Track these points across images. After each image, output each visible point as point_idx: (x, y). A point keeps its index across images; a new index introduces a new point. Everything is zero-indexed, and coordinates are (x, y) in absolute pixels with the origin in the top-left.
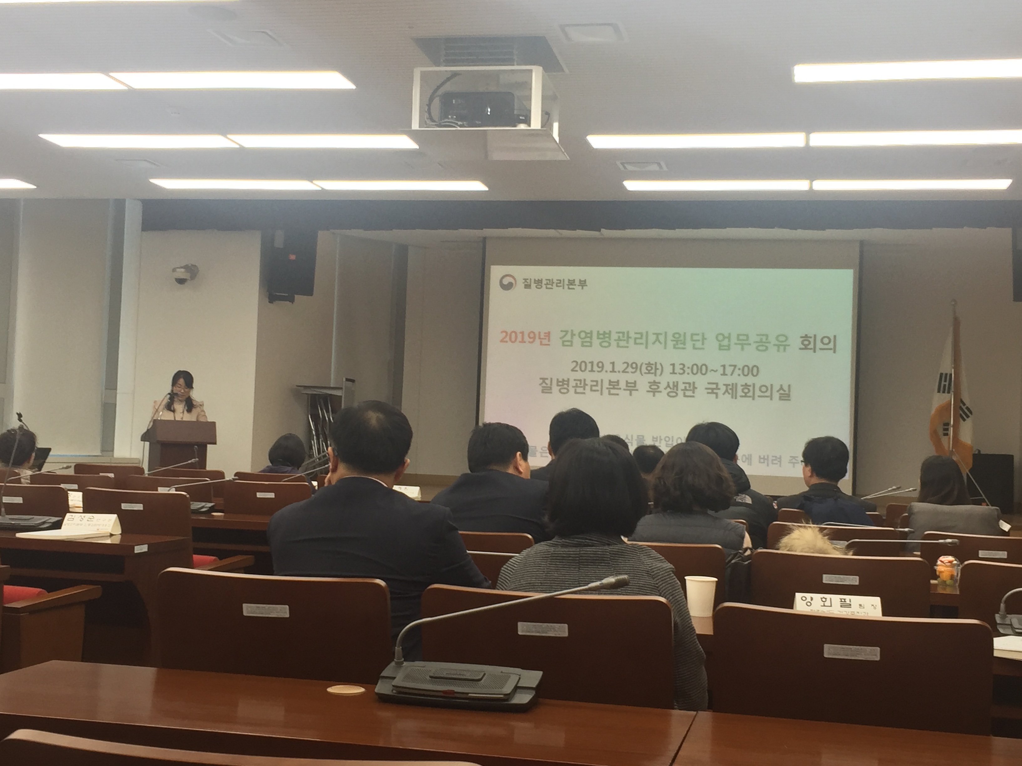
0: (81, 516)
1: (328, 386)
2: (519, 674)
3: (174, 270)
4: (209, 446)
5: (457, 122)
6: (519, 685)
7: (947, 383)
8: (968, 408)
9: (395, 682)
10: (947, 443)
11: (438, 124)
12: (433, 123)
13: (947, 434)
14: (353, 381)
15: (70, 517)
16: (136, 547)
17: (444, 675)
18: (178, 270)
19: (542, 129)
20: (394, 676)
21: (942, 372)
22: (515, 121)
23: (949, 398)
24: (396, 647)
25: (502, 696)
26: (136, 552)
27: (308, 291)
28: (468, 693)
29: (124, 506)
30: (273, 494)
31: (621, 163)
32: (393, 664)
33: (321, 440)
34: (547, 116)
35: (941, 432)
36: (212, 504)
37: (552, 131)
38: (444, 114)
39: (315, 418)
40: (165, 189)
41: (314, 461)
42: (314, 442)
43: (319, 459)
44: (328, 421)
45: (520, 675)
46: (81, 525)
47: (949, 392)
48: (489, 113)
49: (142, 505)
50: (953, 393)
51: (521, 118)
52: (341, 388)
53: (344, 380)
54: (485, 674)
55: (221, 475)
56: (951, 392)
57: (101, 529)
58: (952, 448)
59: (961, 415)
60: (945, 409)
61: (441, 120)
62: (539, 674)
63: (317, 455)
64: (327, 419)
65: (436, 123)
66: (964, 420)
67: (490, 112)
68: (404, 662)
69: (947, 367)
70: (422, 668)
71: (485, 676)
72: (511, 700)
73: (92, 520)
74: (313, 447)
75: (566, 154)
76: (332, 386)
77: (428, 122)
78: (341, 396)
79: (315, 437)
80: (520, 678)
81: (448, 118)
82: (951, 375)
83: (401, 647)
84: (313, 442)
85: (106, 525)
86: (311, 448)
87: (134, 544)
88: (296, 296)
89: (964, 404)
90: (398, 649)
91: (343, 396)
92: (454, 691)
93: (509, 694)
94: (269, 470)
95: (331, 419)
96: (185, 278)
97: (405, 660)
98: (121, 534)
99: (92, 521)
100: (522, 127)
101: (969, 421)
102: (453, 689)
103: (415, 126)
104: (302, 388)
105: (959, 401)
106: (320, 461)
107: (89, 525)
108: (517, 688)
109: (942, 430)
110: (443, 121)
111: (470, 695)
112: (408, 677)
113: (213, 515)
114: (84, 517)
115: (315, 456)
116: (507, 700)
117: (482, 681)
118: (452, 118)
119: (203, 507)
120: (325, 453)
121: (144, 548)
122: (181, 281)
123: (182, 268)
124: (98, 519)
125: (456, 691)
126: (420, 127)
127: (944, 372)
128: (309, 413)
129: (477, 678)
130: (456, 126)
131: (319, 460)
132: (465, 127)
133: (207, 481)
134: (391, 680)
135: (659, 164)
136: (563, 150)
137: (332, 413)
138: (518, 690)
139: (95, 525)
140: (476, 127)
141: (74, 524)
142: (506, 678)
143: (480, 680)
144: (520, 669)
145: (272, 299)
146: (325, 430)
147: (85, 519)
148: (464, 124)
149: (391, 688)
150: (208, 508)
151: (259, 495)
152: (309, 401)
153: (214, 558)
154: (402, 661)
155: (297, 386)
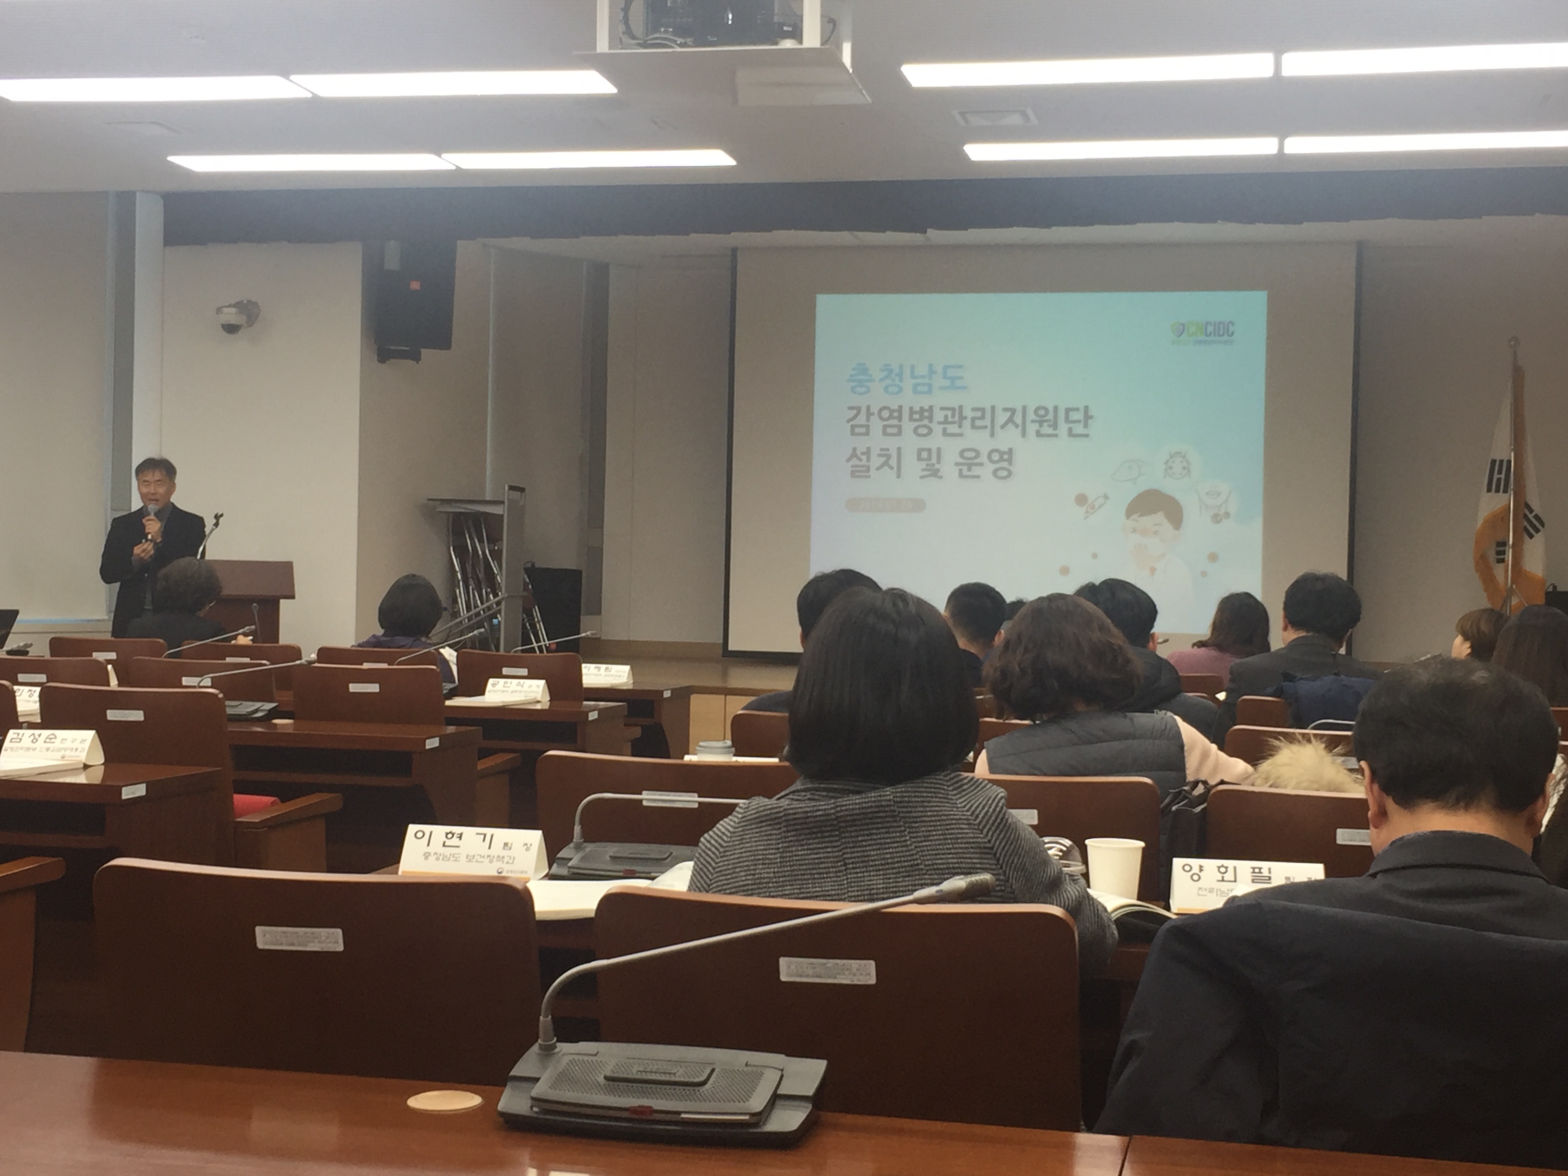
0: (33, 734)
1: (481, 499)
2: (781, 1068)
3: (219, 310)
4: (282, 601)
5: (675, 38)
6: (779, 1092)
7: (1503, 476)
8: (1537, 517)
9: (538, 1090)
10: (1502, 574)
11: (641, 42)
12: (635, 42)
13: (1502, 561)
14: (522, 490)
15: (15, 736)
16: (124, 789)
17: (633, 1074)
18: (225, 310)
19: (823, 47)
20: (537, 1076)
21: (1495, 458)
22: (775, 34)
23: (1506, 500)
24: (541, 1018)
25: (747, 1117)
26: (124, 797)
27: (443, 341)
28: (679, 1113)
29: (112, 715)
30: (377, 685)
31: (959, 113)
32: (535, 1048)
33: (471, 587)
34: (831, 25)
35: (1492, 556)
36: (273, 705)
37: (841, 53)
38: (653, 25)
39: (462, 552)
40: (194, 172)
41: (461, 622)
42: (460, 591)
43: (470, 619)
44: (481, 556)
45: (782, 1070)
46: (34, 749)
47: (1505, 491)
48: (730, 22)
49: (142, 712)
50: (1512, 492)
51: (785, 28)
52: (503, 502)
53: (507, 488)
54: (713, 1070)
55: (295, 652)
56: (1509, 490)
57: (68, 756)
58: (1512, 583)
59: (1525, 528)
60: (1498, 520)
61: (648, 36)
62: (818, 1067)
63: (465, 612)
64: (480, 553)
65: (639, 41)
66: (1531, 536)
67: (732, 20)
68: (558, 1044)
69: (1503, 450)
70: (590, 1058)
71: (714, 1075)
72: (764, 1124)
73: (52, 740)
74: (459, 600)
75: (865, 93)
76: (488, 498)
77: (626, 40)
78: (502, 516)
79: (461, 583)
80: (782, 1076)
81: (660, 32)
82: (1509, 462)
83: (550, 1017)
84: (458, 591)
85: (77, 749)
86: (455, 601)
87: (121, 784)
88: (423, 350)
89: (1531, 511)
90: (545, 1020)
91: (506, 516)
92: (650, 1107)
93: (760, 1113)
94: (375, 642)
95: (487, 552)
96: (238, 323)
97: (558, 1041)
98: (103, 764)
99: (53, 743)
100: (788, 44)
101: (1539, 538)
102: (650, 1105)
103: (603, 45)
104: (439, 503)
105: (1523, 506)
106: (471, 622)
107: (48, 749)
108: (776, 1098)
109: (1494, 552)
110: (649, 38)
111: (683, 1116)
112: (563, 1079)
113: (276, 725)
114: (40, 735)
115: (462, 614)
116: (756, 1125)
117: (707, 1086)
118: (666, 32)
119: (257, 711)
120: (477, 610)
121: (140, 790)
122: (231, 329)
123: (230, 306)
124: (63, 740)
125: (655, 1108)
126: (610, 49)
127: (1498, 458)
128: (451, 544)
129: (697, 1080)
130: (673, 45)
131: (469, 621)
132: (689, 46)
133: (265, 665)
134: (529, 1085)
135: (1024, 114)
136: (861, 87)
137: (488, 542)
138: (779, 1103)
139: (59, 750)
140: (709, 46)
141: (22, 748)
142: (754, 1076)
143: (704, 1083)
144: (782, 1057)
145: (384, 355)
146: (478, 572)
147: (43, 738)
148: (686, 43)
149: (529, 1103)
150: (266, 712)
151: (354, 688)
152: (451, 525)
153: (272, 799)
154: (555, 1043)
155: (429, 500)
